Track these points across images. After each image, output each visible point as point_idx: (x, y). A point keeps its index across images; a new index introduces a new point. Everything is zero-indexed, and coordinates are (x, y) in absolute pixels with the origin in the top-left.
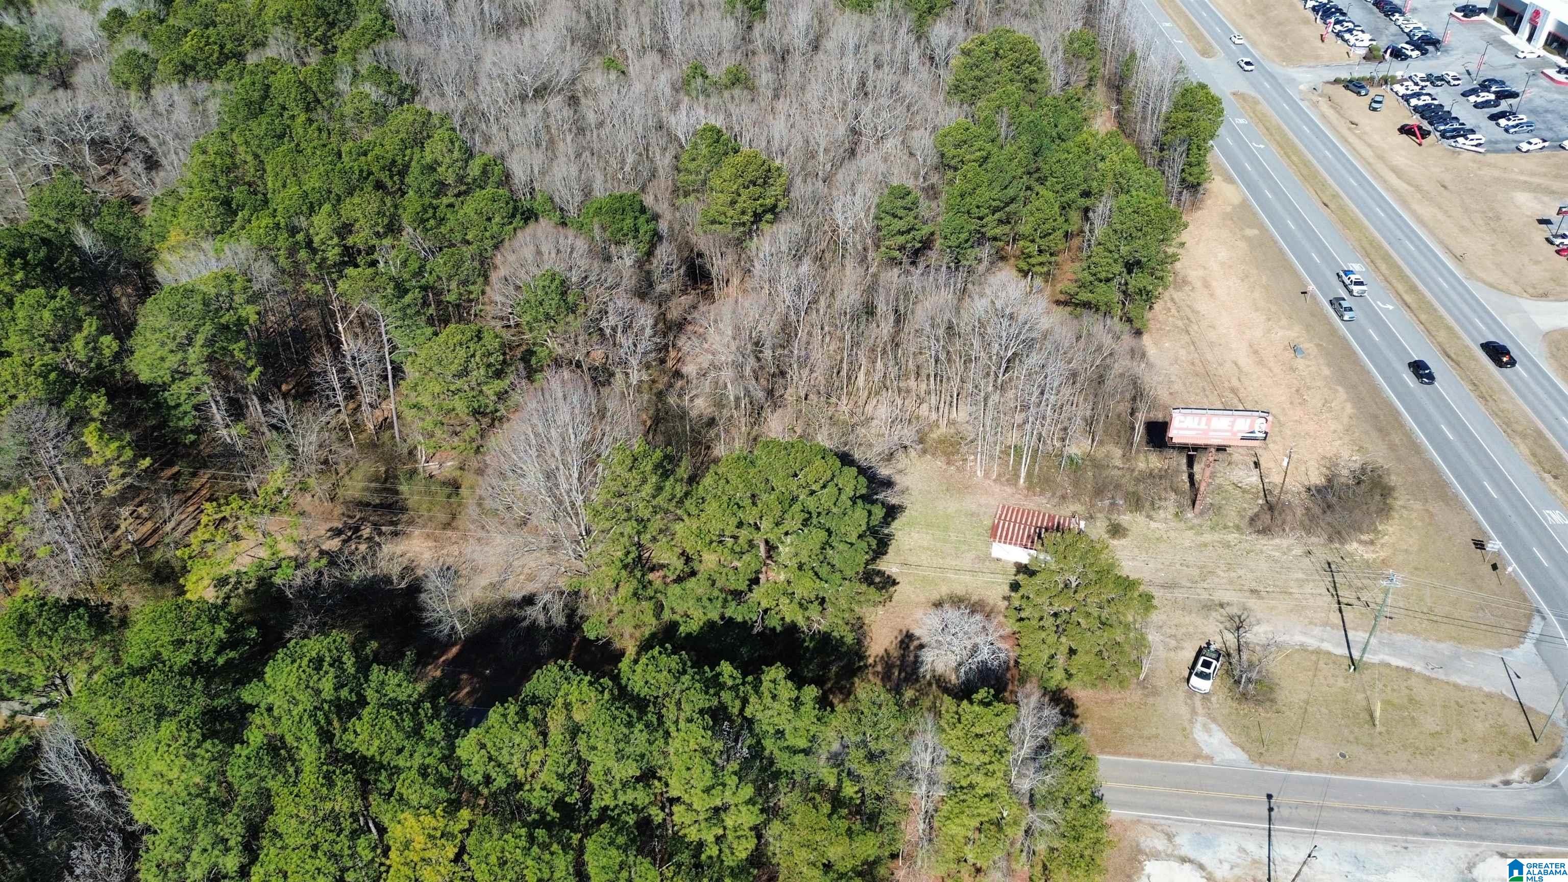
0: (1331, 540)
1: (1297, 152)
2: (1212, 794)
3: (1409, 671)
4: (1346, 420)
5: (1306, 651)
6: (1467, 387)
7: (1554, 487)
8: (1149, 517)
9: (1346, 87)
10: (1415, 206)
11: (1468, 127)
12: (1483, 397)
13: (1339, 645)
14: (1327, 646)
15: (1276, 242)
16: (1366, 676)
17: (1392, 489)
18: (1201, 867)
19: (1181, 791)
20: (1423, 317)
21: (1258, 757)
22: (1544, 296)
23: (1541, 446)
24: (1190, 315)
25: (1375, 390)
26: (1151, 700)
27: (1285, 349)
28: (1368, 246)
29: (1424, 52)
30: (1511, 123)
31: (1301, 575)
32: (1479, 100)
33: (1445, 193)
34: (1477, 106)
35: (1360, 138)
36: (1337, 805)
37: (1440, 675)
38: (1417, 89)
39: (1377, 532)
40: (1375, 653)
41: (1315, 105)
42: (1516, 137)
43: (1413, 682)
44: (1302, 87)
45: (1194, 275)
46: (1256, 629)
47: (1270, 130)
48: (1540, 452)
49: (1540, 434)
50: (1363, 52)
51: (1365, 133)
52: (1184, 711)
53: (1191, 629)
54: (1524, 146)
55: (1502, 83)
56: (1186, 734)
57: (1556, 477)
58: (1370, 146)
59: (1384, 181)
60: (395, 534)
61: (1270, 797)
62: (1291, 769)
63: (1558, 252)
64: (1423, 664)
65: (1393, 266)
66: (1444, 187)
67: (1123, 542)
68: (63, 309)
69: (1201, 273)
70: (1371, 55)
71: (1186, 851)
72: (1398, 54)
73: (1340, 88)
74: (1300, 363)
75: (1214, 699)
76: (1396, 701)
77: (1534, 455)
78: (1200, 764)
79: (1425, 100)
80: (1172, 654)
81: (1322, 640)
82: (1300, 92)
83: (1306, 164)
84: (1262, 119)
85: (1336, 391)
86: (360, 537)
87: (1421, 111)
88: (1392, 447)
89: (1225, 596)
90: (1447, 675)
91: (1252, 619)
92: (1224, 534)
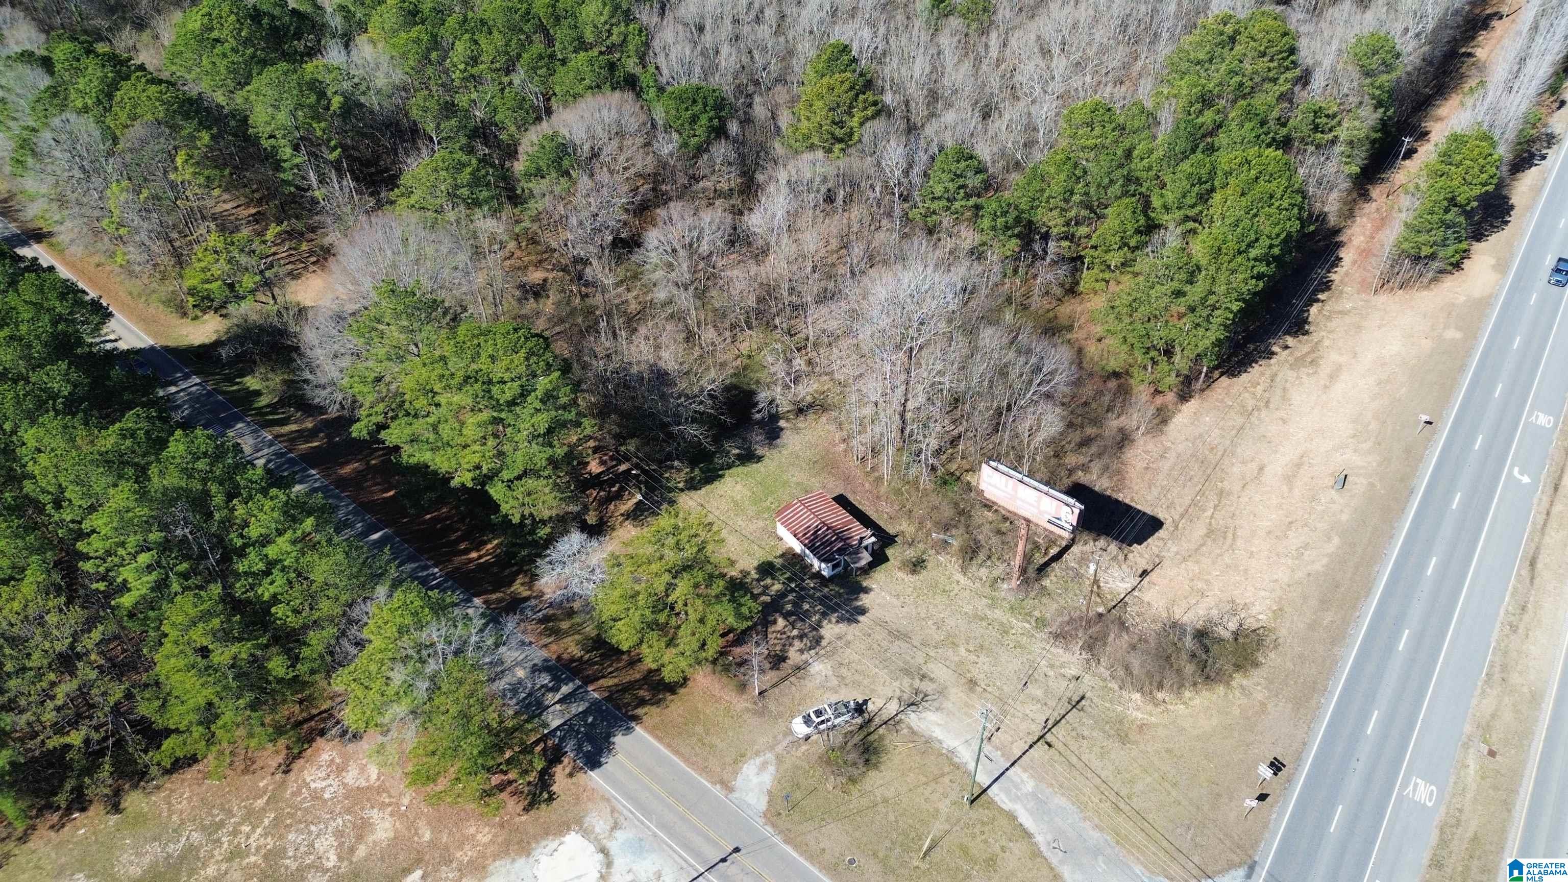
0: (1117, 679)
3: (1027, 835)
5: (949, 759)
7: (1470, 763)
8: (965, 570)
12: (1513, 626)
13: (989, 773)
14: (974, 768)
16: (976, 813)
19: (670, 801)
23: (1516, 712)
24: (1275, 400)
26: (747, 716)
27: (1332, 475)
31: (1039, 693)
39: (1178, 695)
40: (1016, 799)
46: (928, 715)
48: (1508, 715)
52: (764, 741)
53: (866, 682)
57: (1489, 753)
61: (737, 850)
64: (1050, 837)
67: (909, 576)
74: (1332, 494)
77: (1494, 715)
78: (717, 791)
88: (1314, 625)
89: (938, 671)
90: (1062, 862)
91: (936, 704)
92: (1017, 619)
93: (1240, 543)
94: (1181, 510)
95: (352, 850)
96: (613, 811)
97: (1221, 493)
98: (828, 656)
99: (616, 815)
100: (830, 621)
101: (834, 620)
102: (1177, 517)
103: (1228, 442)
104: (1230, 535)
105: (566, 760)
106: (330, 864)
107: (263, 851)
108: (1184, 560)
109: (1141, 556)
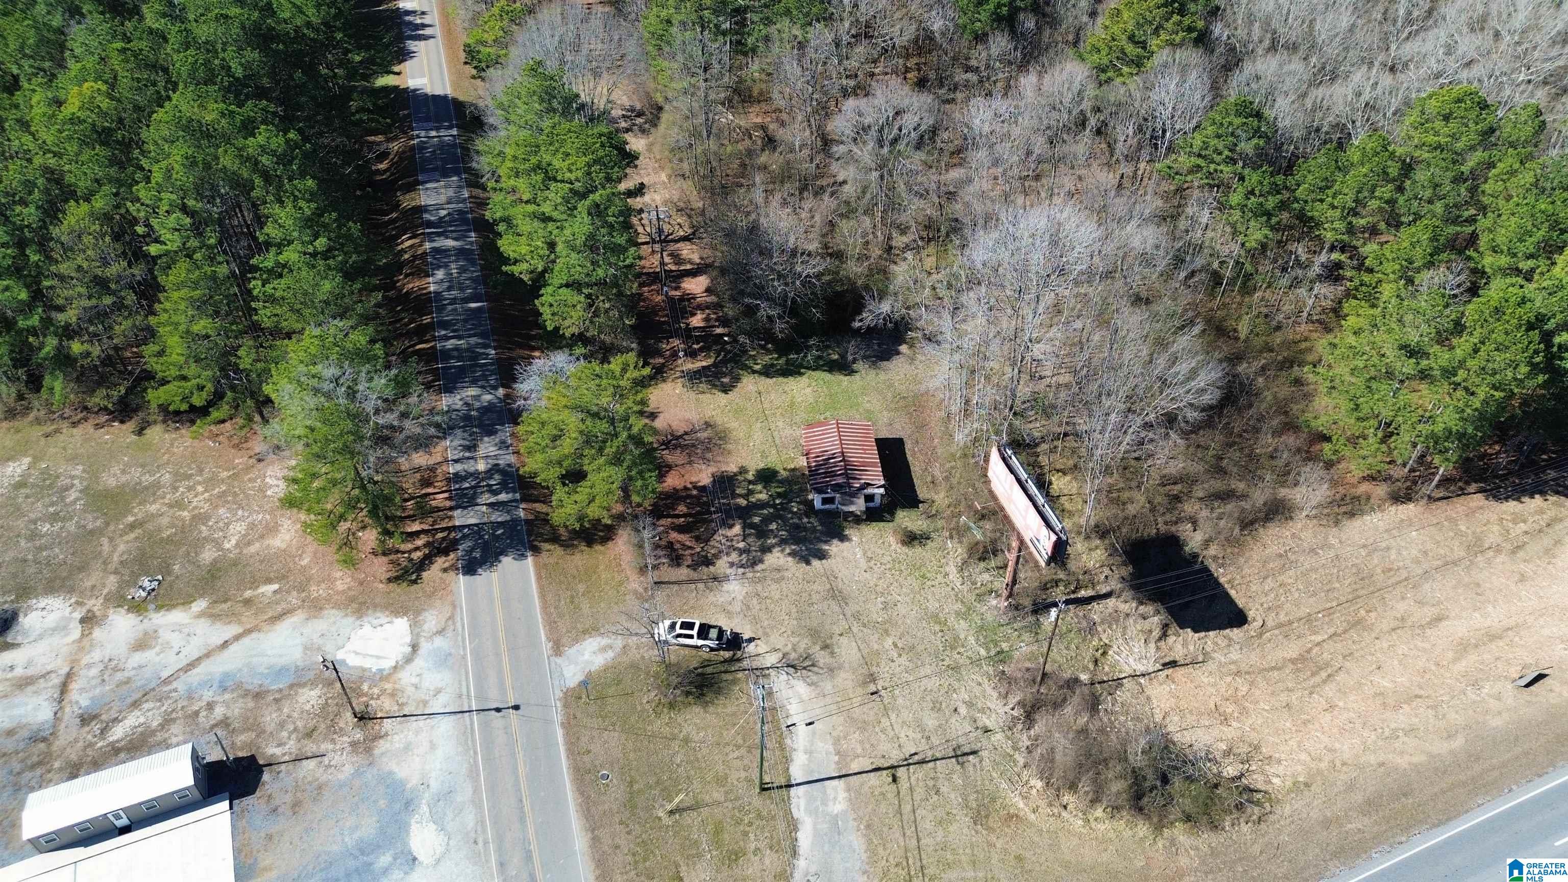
0: (1030, 754)
2: (505, 660)
3: (795, 853)
4: (1370, 760)
8: (965, 566)
13: (811, 770)
14: (800, 758)
16: (764, 805)
18: (409, 660)
19: (503, 636)
21: (574, 695)
31: (931, 723)
39: (1090, 811)
40: (813, 812)
43: (773, 858)
46: (800, 684)
56: (591, 631)
61: (516, 707)
64: (813, 869)
71: (425, 647)
74: (1504, 690)
78: (546, 646)
81: (809, 752)
85: (1450, 740)
88: (1334, 822)
89: (848, 650)
91: (814, 678)
92: (977, 640)
93: (1329, 690)
94: (1283, 618)
95: (249, 544)
96: (451, 618)
97: (1357, 624)
98: (753, 581)
99: (450, 622)
100: (783, 551)
101: (788, 551)
102: (1270, 623)
103: (1420, 571)
104: (1324, 674)
105: (452, 556)
106: (227, 546)
107: (196, 512)
108: (1238, 673)
109: (1185, 644)
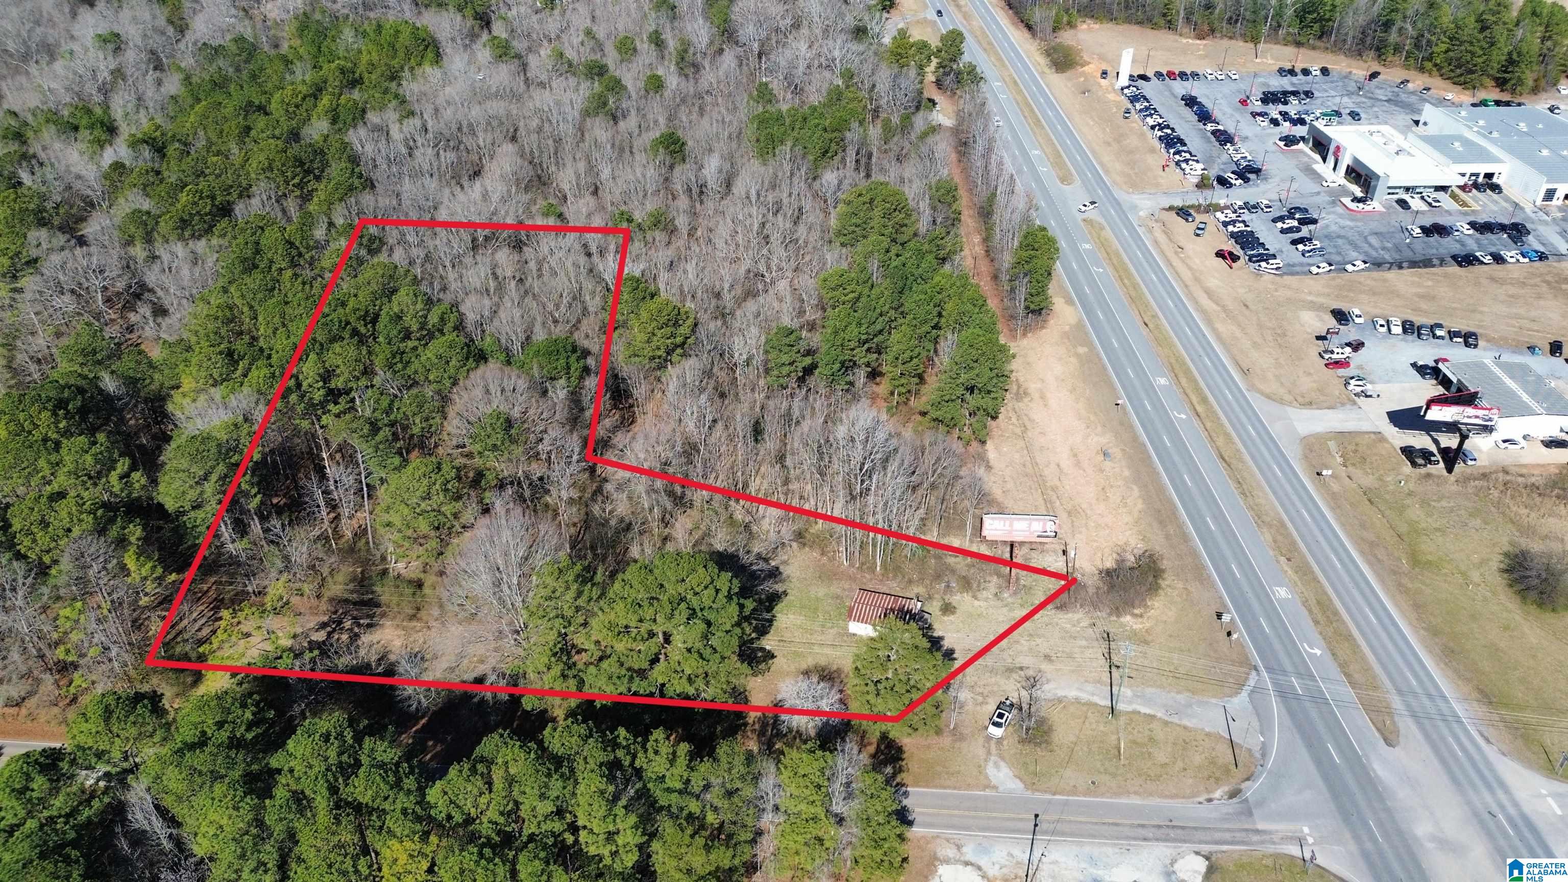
0: (1110, 614)
1: (1130, 276)
2: (994, 815)
3: (1153, 717)
4: (1136, 515)
5: (1079, 703)
6: (1232, 485)
7: (1286, 568)
8: (975, 597)
9: (1178, 214)
10: (1219, 326)
11: (1271, 252)
12: (1244, 494)
13: (1105, 698)
14: (1096, 699)
15: (1100, 359)
16: (1122, 720)
17: (1163, 571)
18: (979, 868)
19: (973, 813)
20: (1208, 425)
21: (1031, 786)
22: (1310, 404)
23: (1281, 534)
24: (1027, 423)
25: (1161, 490)
26: (957, 745)
27: (1098, 453)
28: (1173, 361)
29: (1246, 180)
30: (1307, 248)
31: (1084, 643)
32: (1285, 226)
33: (1247, 312)
34: (1283, 231)
35: (1183, 262)
36: (1083, 819)
37: (1175, 719)
38: (1234, 216)
39: (1146, 606)
40: (1130, 703)
41: (1150, 230)
42: (1310, 261)
43: (1155, 725)
44: (1141, 213)
45: (1033, 387)
46: (1046, 687)
47: (1111, 256)
48: (1279, 538)
49: (1283, 525)
50: (1195, 180)
51: (1189, 257)
52: (981, 752)
53: (995, 689)
54: (1314, 270)
55: (1306, 211)
56: (980, 769)
57: (1289, 560)
58: (1190, 268)
59: (1195, 302)
60: (370, 626)
61: (1037, 816)
62: (1054, 794)
63: (1326, 365)
65: (1192, 380)
66: (1246, 306)
67: (952, 618)
68: (101, 453)
69: (1039, 385)
70: (1203, 184)
71: (970, 857)
72: (1223, 182)
73: (1173, 214)
74: (1108, 464)
75: (1005, 743)
76: (1139, 740)
77: (1275, 541)
78: (988, 792)
79: (1240, 227)
80: (979, 708)
81: (1093, 694)
82: (1140, 218)
83: (1135, 286)
84: (1104, 245)
85: (1132, 489)
86: (342, 629)
87: (1237, 237)
88: (1168, 537)
90: (1180, 719)
93: (1089, 512)
96: (948, 840)
98: (961, 687)
99: (952, 841)
